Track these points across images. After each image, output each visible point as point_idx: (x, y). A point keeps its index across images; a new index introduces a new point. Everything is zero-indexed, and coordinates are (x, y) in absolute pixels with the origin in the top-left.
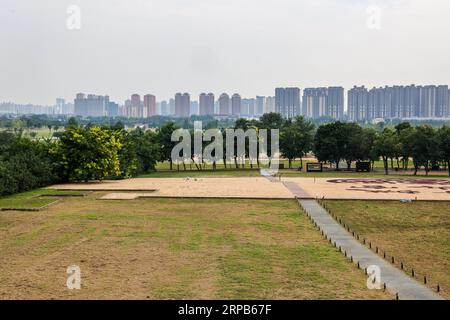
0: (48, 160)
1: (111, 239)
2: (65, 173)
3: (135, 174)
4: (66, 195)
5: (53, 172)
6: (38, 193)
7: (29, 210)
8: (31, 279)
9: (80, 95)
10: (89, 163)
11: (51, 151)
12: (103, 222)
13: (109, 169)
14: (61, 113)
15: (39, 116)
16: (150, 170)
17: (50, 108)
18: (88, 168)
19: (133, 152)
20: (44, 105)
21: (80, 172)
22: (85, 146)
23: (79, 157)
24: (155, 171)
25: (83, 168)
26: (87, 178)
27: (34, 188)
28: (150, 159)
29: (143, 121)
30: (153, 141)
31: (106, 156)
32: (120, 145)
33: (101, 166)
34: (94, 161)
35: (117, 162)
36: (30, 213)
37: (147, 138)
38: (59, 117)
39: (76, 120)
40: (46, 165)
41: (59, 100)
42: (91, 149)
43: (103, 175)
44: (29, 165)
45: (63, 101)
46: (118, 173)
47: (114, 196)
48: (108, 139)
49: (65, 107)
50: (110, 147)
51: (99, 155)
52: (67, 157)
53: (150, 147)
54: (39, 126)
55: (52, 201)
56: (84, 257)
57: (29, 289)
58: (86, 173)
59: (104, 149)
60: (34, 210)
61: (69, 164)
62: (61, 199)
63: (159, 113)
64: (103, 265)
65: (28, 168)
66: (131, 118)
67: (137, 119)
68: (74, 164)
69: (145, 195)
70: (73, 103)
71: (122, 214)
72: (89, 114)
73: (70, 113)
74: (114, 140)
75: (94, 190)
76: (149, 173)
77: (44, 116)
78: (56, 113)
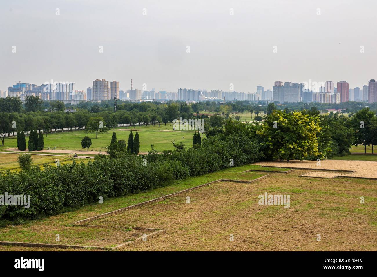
0: (256, 141)
1: (316, 211)
2: (270, 152)
3: (330, 156)
4: (272, 172)
5: (260, 150)
6: (248, 168)
7: (243, 182)
8: (254, 237)
9: (278, 83)
10: (292, 144)
11: (258, 132)
12: (307, 197)
13: (308, 150)
14: (261, 99)
15: (242, 102)
16: (344, 153)
17: (251, 95)
18: (290, 148)
19: (330, 136)
20: (247, 93)
21: (283, 152)
22: (288, 129)
23: (283, 138)
24: (350, 154)
25: (286, 148)
26: (289, 157)
27: (244, 164)
28: (345, 143)
29: (336, 107)
30: (348, 126)
31: (306, 138)
32: (319, 129)
33: (302, 147)
34: (296, 143)
35: (316, 144)
36: (244, 184)
37: (342, 123)
38: (260, 102)
39: (275, 105)
40: (254, 144)
41: (259, 88)
42: (293, 131)
43: (303, 155)
44: (241, 144)
45: (263, 88)
46: (317, 154)
47: (314, 174)
48: (308, 123)
49: (264, 94)
50: (310, 130)
51: (301, 138)
52: (272, 138)
53: (345, 131)
54: (242, 110)
55: (261, 175)
56: (294, 224)
57: (253, 244)
58: (288, 153)
59: (305, 132)
60: (247, 183)
61: (274, 145)
62: (268, 174)
63: (352, 98)
64: (312, 232)
65: (240, 146)
66: (325, 104)
67: (330, 105)
68: (278, 145)
69: (344, 175)
70: (272, 90)
71: (323, 190)
72: (285, 101)
73: (269, 99)
74: (314, 124)
75: (295, 168)
76: (343, 155)
77: (246, 102)
78: (256, 99)
